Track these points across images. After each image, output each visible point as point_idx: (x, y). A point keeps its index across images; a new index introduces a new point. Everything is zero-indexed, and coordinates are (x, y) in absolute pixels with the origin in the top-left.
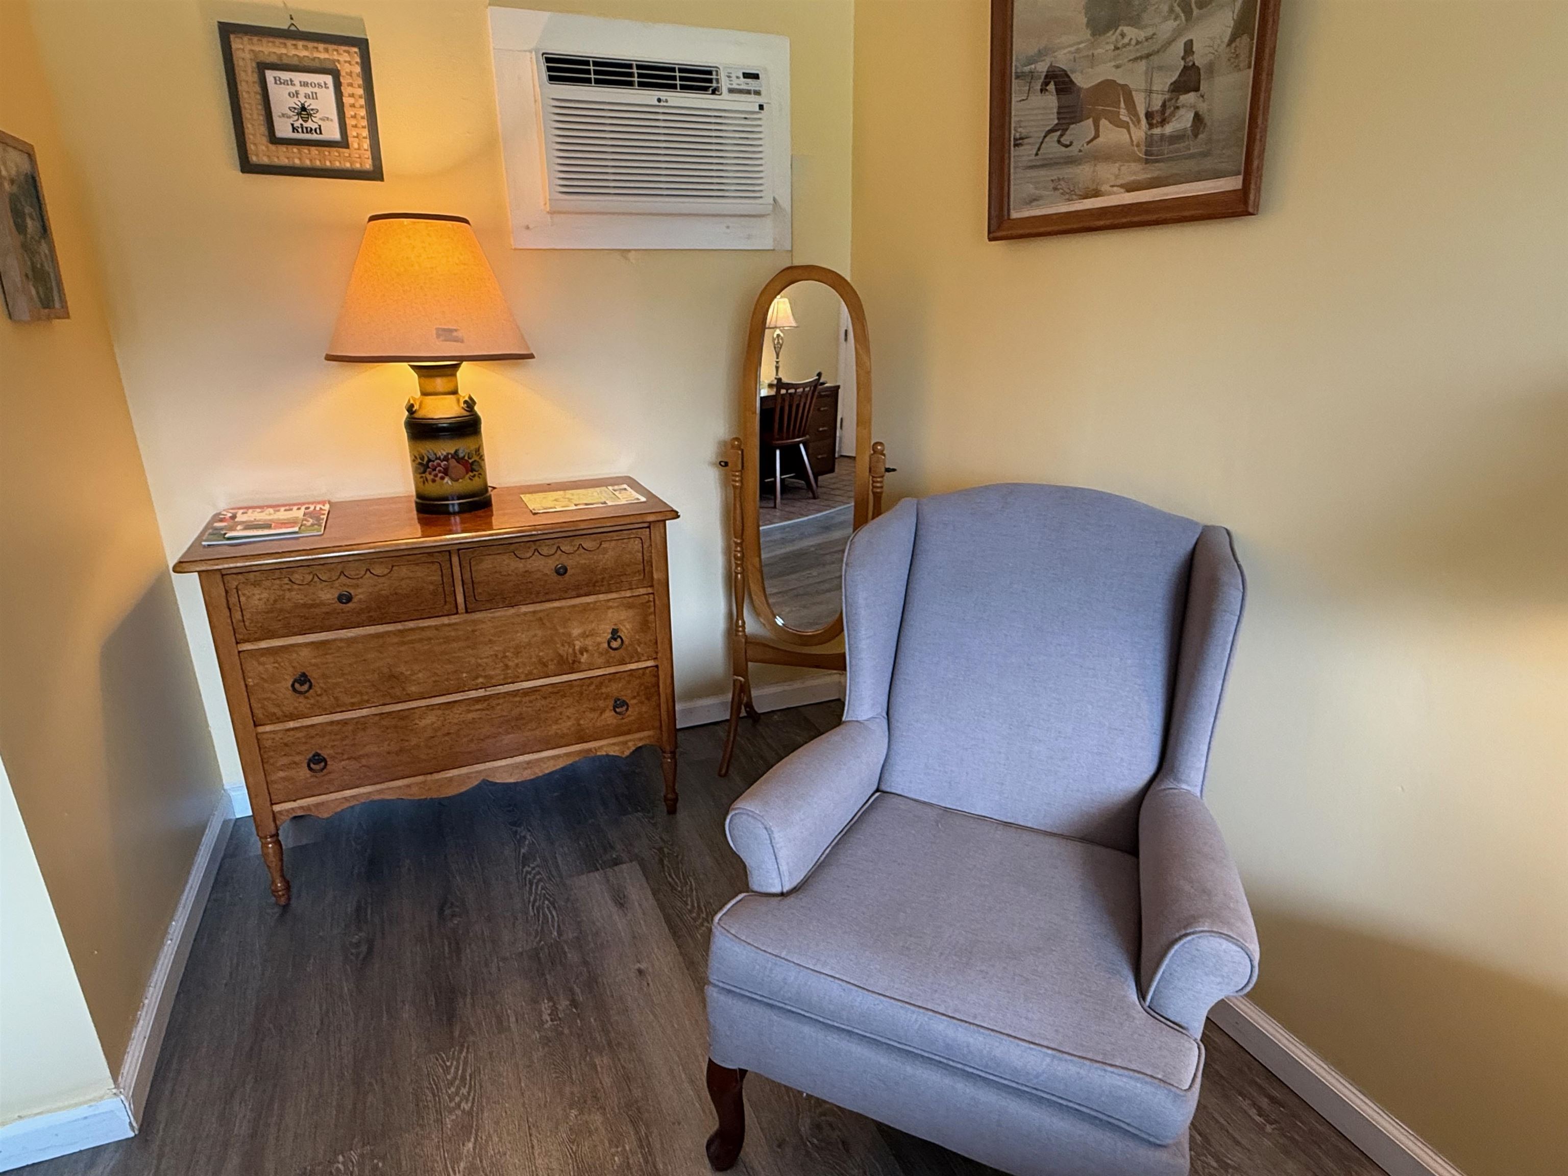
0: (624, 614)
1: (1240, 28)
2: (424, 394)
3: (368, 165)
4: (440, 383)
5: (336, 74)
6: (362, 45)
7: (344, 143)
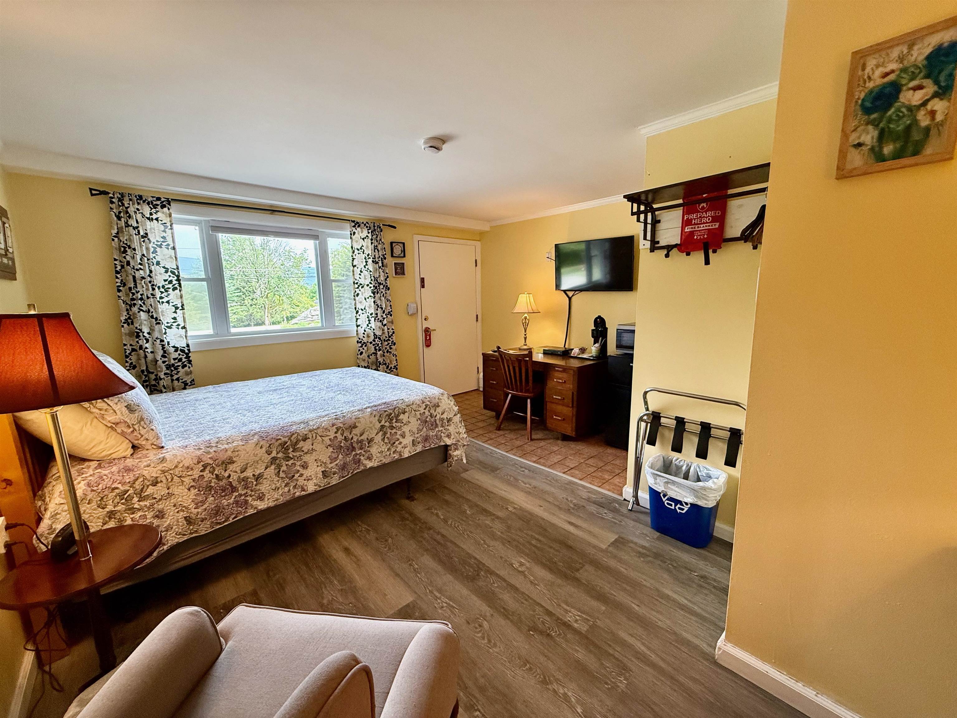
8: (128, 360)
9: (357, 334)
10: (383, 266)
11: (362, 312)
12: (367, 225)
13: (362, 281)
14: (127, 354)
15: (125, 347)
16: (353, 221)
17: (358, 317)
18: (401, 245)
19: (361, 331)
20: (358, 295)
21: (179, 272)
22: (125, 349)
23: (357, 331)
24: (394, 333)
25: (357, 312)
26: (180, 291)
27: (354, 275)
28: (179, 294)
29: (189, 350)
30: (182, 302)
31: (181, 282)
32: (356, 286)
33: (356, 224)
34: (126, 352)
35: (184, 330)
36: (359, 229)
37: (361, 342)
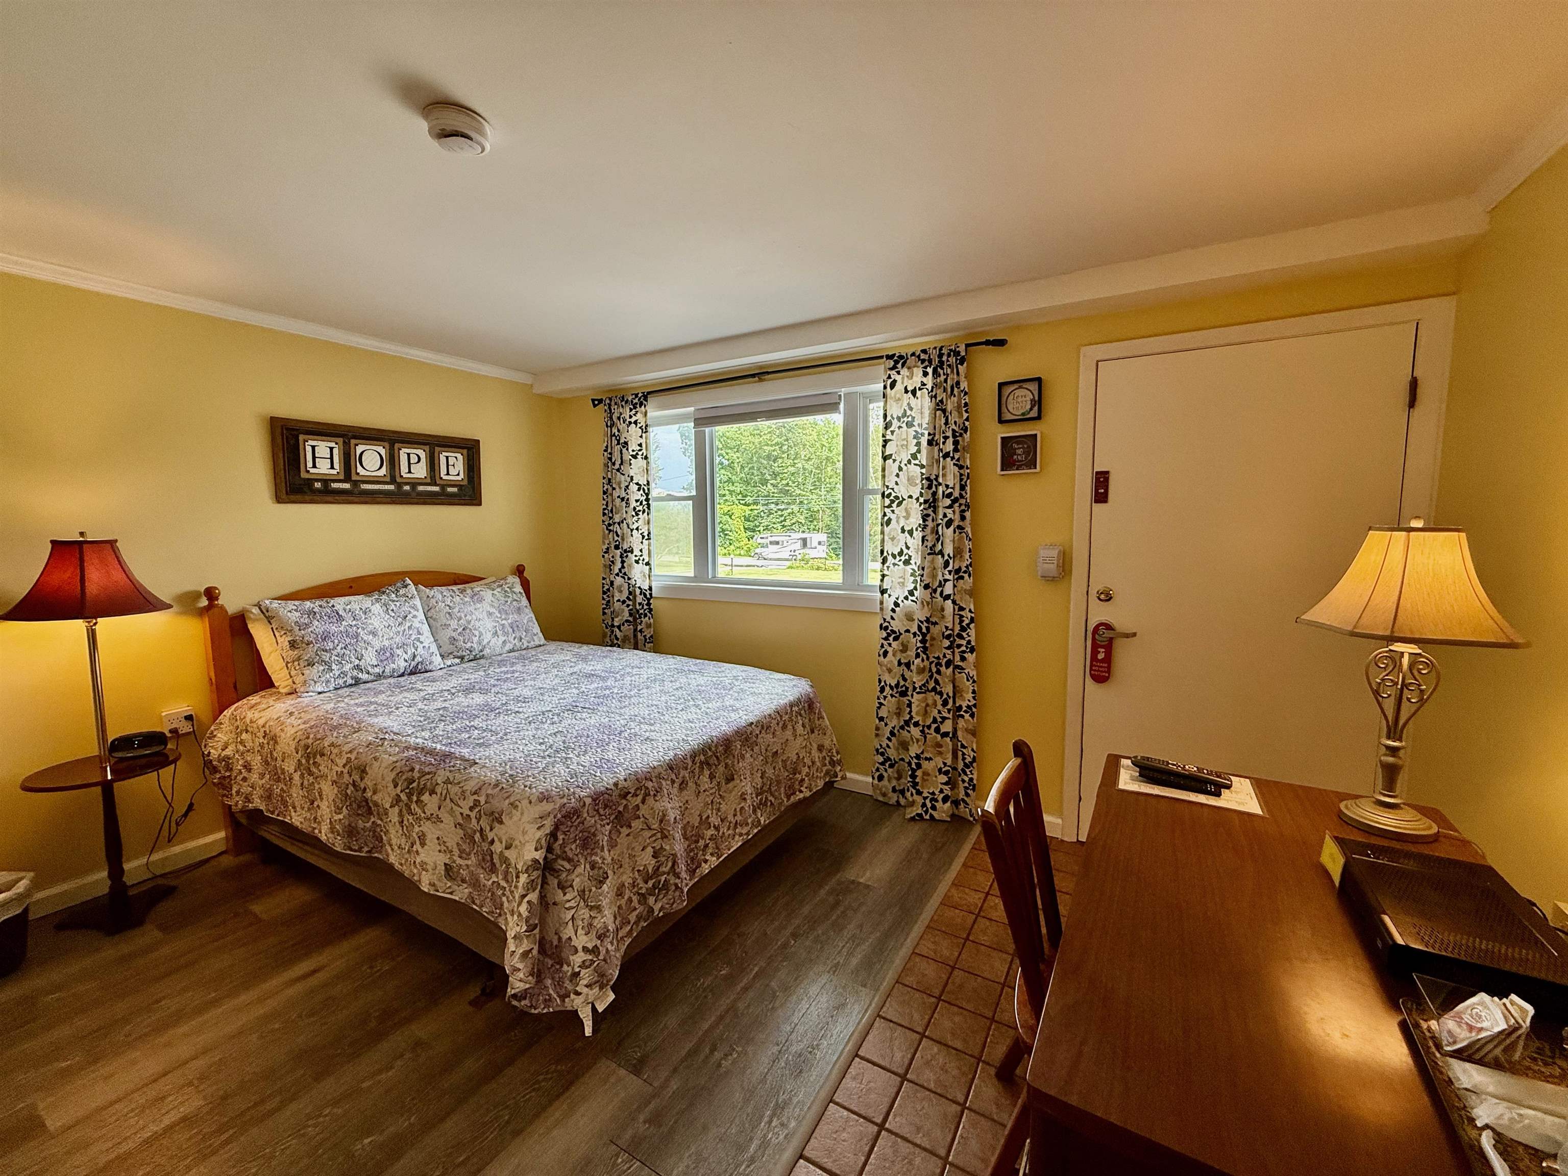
8: (605, 596)
9: (882, 609)
10: (956, 450)
11: (893, 561)
12: (923, 356)
13: (902, 491)
14: (605, 589)
15: (604, 581)
16: (889, 357)
17: (886, 572)
18: (1034, 387)
19: (889, 603)
20: (889, 522)
21: (648, 489)
22: (603, 584)
23: (882, 603)
24: (972, 620)
25: (884, 561)
26: (648, 514)
27: (884, 476)
28: (647, 518)
29: (651, 594)
30: (648, 530)
31: (650, 502)
32: (887, 502)
33: (896, 362)
34: (603, 587)
35: (648, 567)
36: (905, 372)
37: (886, 628)
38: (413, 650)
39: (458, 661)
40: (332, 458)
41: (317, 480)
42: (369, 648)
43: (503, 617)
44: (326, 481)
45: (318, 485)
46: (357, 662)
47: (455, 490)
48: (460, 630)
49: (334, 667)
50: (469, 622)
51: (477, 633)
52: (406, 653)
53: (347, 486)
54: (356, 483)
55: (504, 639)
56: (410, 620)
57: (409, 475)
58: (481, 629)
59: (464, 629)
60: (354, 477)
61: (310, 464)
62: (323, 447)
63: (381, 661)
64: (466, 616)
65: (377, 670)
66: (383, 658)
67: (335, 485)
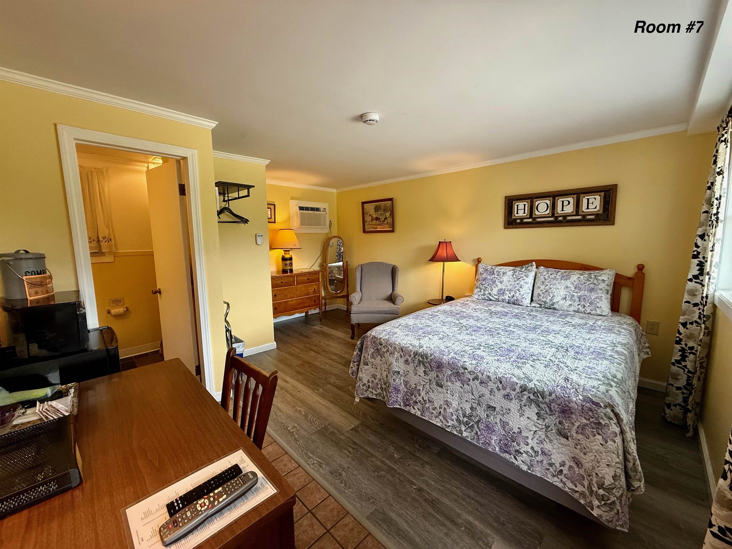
0: (316, 286)
1: (390, 215)
2: (285, 254)
3: (273, 221)
4: (287, 252)
5: (271, 209)
6: (275, 205)
7: (271, 218)
38: (514, 293)
39: (539, 306)
40: (524, 209)
41: (518, 219)
42: (496, 288)
43: (576, 291)
44: (522, 219)
45: (518, 221)
46: (490, 291)
47: (593, 217)
48: (544, 291)
49: (482, 291)
50: (550, 288)
51: (551, 295)
52: (510, 294)
53: (530, 220)
54: (534, 219)
55: (570, 303)
56: (520, 281)
57: (562, 212)
58: (555, 294)
59: (546, 291)
60: (534, 216)
61: (516, 213)
62: (521, 205)
63: (499, 294)
64: (550, 285)
65: (496, 297)
66: (500, 293)
67: (525, 220)
